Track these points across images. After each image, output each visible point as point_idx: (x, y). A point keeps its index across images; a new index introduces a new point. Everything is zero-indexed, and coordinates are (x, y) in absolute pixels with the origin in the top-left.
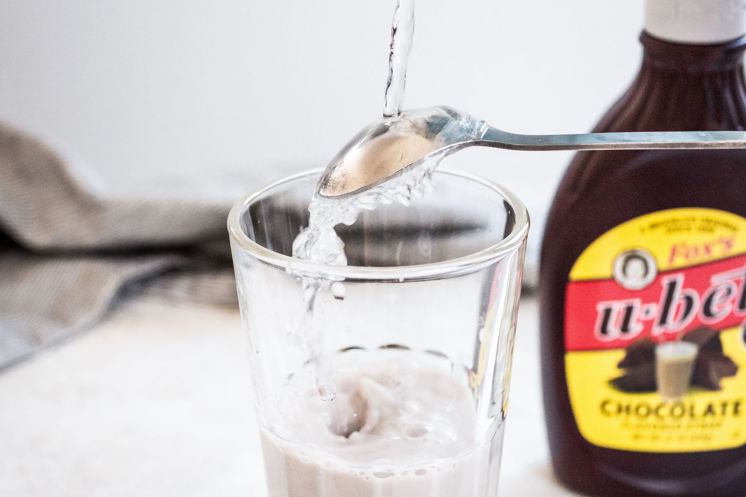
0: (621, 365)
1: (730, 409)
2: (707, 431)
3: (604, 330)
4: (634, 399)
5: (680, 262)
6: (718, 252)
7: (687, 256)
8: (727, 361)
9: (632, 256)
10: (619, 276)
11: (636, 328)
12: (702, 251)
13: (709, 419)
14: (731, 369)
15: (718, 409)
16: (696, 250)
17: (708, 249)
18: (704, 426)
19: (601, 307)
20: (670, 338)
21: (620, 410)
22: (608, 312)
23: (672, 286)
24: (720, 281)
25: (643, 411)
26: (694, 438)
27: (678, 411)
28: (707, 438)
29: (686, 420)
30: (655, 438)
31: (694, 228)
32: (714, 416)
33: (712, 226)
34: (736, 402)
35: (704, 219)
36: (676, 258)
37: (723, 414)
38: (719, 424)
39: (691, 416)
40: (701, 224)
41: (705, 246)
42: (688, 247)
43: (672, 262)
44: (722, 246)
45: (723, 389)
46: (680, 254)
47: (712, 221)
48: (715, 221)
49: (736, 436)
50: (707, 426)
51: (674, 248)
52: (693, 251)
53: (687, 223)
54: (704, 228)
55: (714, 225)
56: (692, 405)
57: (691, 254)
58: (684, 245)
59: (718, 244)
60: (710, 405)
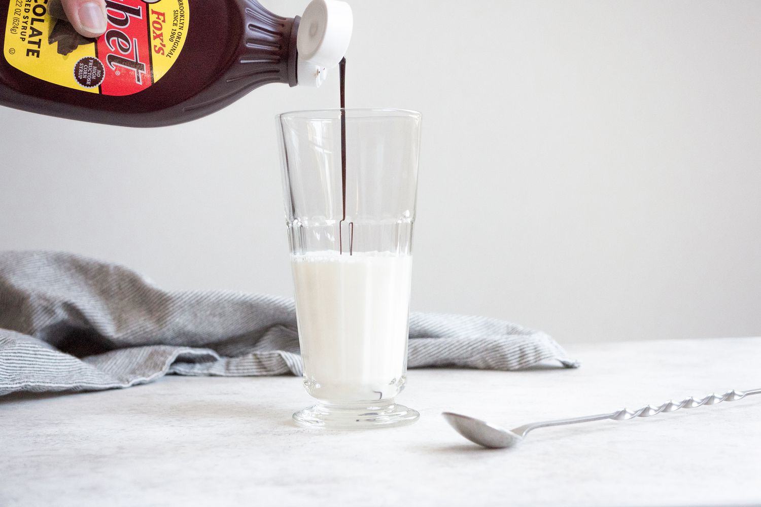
1: (35, 47)
2: (19, 30)
5: (153, 18)
6: (155, 43)
7: (155, 22)
8: (73, 47)
12: (158, 32)
13: (29, 32)
14: (64, 50)
15: (36, 39)
16: (160, 29)
17: (159, 36)
18: (25, 28)
23: (137, 12)
24: (134, 44)
26: (16, 20)
27: (39, 10)
28: (13, 30)
29: (31, 15)
31: (175, 28)
32: (30, 36)
33: (174, 39)
34: (38, 52)
35: (180, 34)
36: (156, 16)
37: (30, 42)
38: (23, 39)
39: (33, 20)
40: (176, 32)
41: (161, 35)
42: (162, 23)
43: (154, 12)
44: (159, 46)
45: (50, 43)
46: (158, 18)
47: (178, 40)
48: (177, 42)
49: (12, 51)
50: (24, 30)
51: (163, 15)
52: (158, 26)
53: (178, 23)
54: (173, 34)
55: (174, 41)
56: (42, 21)
57: (156, 25)
58: (164, 21)
59: (161, 44)
60: (40, 33)
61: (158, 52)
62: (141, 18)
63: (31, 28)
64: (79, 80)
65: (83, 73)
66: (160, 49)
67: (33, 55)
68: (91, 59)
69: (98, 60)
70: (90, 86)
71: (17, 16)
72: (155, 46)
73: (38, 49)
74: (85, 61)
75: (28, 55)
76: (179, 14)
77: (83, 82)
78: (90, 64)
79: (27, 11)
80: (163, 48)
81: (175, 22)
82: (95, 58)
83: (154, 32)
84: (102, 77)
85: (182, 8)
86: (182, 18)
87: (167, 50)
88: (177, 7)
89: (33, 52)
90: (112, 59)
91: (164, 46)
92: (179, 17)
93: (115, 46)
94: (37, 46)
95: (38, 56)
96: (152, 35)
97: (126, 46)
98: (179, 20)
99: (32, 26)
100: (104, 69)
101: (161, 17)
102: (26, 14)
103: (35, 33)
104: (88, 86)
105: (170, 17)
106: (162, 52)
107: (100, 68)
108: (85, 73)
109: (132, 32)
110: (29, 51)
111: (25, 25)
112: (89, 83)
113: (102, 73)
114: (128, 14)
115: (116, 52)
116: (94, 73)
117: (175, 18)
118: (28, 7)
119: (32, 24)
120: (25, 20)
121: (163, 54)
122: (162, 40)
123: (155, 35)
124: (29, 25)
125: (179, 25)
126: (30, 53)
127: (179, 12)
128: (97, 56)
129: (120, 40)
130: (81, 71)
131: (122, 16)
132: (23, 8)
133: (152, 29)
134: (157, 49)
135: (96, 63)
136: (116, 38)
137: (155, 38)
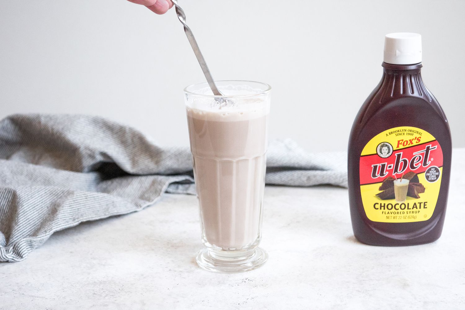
0: (380, 189)
1: (422, 205)
2: (414, 214)
3: (374, 175)
4: (387, 202)
5: (401, 147)
6: (415, 143)
7: (404, 145)
8: (421, 185)
9: (383, 145)
10: (379, 153)
11: (386, 173)
12: (409, 142)
13: (415, 209)
14: (422, 190)
15: (418, 205)
16: (407, 142)
17: (411, 141)
18: (413, 212)
19: (372, 166)
20: (399, 177)
21: (381, 206)
22: (375, 167)
23: (399, 156)
24: (417, 154)
25: (390, 207)
26: (409, 217)
27: (403, 206)
28: (414, 218)
29: (406, 209)
30: (394, 218)
31: (406, 134)
32: (417, 208)
33: (412, 133)
34: (425, 203)
35: (409, 131)
36: (400, 145)
37: (420, 208)
38: (419, 212)
39: (408, 208)
40: (408, 132)
41: (410, 140)
42: (404, 141)
43: (398, 147)
44: (416, 140)
45: (419, 197)
46: (401, 144)
47: (412, 131)
48: (413, 131)
49: (425, 216)
50: (414, 212)
51: (399, 142)
52: (406, 143)
53: (403, 132)
54: (409, 134)
55: (413, 133)
56: (408, 204)
57: (405, 144)
58: (402, 140)
59: (415, 140)
60: (415, 204)
61: (419, 141)
62: (402, 153)
63: (413, 208)
64: (437, 179)
65: (433, 177)
66: (418, 139)
67: (426, 205)
68: (426, 175)
69: (426, 171)
70: (439, 172)
71: (407, 217)
72: (417, 142)
73: (423, 203)
74: (427, 177)
75: (426, 208)
76: (398, 133)
77: (437, 176)
78: (429, 175)
79: (404, 213)
80: (417, 138)
81: (402, 134)
82: (425, 173)
83: (409, 144)
84: (434, 167)
85: (394, 132)
86: (400, 131)
87: (418, 136)
88: (394, 135)
89: (425, 205)
90: (425, 164)
91: (416, 138)
92: (399, 133)
93: (418, 164)
94: (421, 204)
95: (427, 202)
96: (411, 145)
97: (418, 158)
98: (401, 133)
99: (411, 209)
100: (431, 167)
101: (400, 142)
102: (406, 213)
103: (415, 206)
104: (439, 174)
105: (400, 138)
106: (419, 139)
107: (430, 169)
108: (433, 176)
109: (410, 156)
110: (424, 208)
111: (411, 212)
112: (438, 173)
113: (433, 168)
114: (401, 160)
115: (421, 162)
116: (433, 171)
117: (400, 134)
118: (402, 213)
119: (410, 209)
120: (409, 213)
121: (420, 138)
122: (413, 139)
123: (410, 144)
124: (411, 210)
125: (404, 132)
126: (426, 206)
127: (397, 133)
128: (424, 172)
129: (415, 162)
130: (432, 179)
131: (402, 163)
132: (402, 215)
133: (407, 146)
134: (418, 141)
135: (428, 172)
136: (414, 164)
137: (412, 143)
